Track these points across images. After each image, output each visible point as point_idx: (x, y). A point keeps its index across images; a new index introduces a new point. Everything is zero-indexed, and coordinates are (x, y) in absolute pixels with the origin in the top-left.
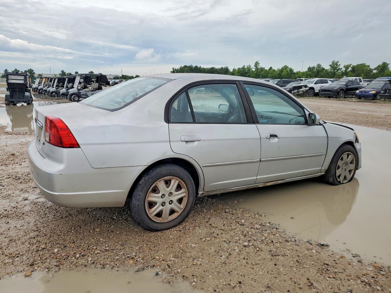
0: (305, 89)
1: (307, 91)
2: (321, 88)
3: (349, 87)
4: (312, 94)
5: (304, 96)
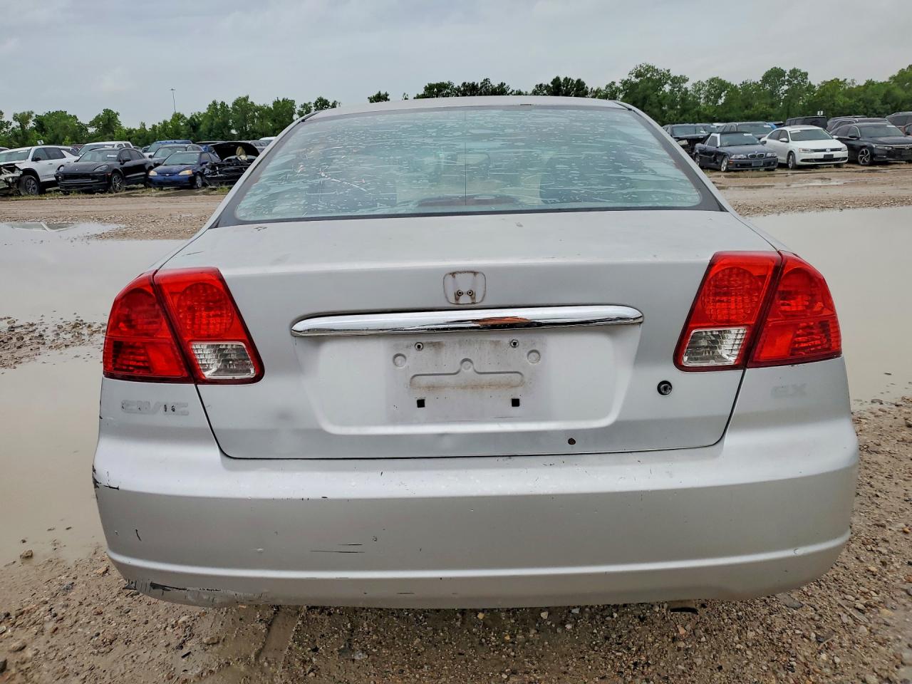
0: (12, 175)
1: (18, 181)
2: (59, 169)
3: (127, 164)
4: (34, 188)
5: (12, 195)
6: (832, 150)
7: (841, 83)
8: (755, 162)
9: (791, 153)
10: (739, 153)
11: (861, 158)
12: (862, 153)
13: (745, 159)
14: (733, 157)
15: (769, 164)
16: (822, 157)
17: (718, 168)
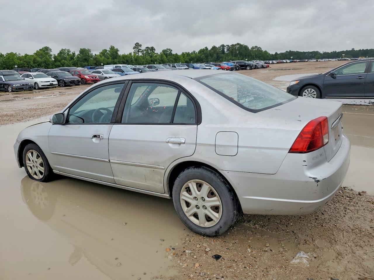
6: (52, 81)
7: (15, 54)
8: (25, 87)
9: (36, 83)
10: (16, 84)
11: (61, 84)
12: (61, 82)
13: (20, 86)
14: (14, 85)
15: (30, 88)
16: (49, 84)
17: (7, 90)
